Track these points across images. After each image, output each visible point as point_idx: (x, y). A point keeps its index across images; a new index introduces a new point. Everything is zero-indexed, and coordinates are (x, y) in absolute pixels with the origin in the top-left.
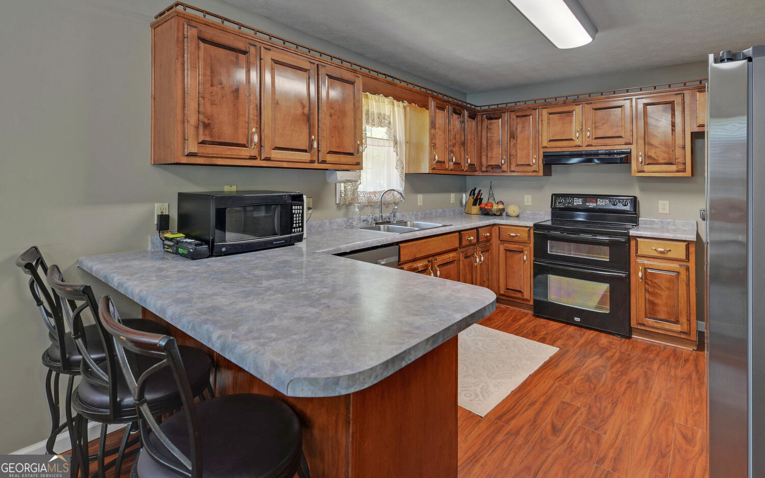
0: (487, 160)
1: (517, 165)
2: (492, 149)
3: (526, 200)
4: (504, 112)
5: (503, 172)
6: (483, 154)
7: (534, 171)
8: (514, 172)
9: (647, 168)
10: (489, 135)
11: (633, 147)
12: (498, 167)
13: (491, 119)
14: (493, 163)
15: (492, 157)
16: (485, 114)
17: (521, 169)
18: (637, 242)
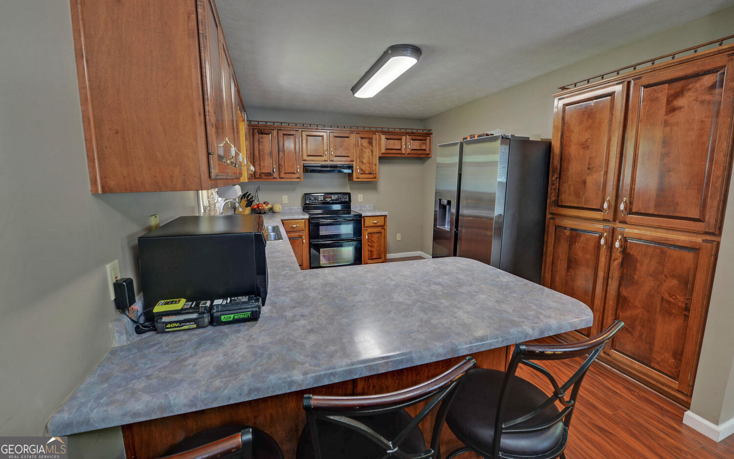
0: (260, 169)
1: (285, 173)
2: (264, 159)
3: (283, 199)
4: (274, 130)
5: (274, 178)
6: (256, 163)
7: (297, 178)
8: (283, 178)
9: (361, 176)
10: (261, 147)
11: (354, 163)
12: (269, 175)
13: (262, 133)
14: (265, 171)
15: (263, 166)
16: (256, 129)
17: (288, 176)
18: (364, 219)
